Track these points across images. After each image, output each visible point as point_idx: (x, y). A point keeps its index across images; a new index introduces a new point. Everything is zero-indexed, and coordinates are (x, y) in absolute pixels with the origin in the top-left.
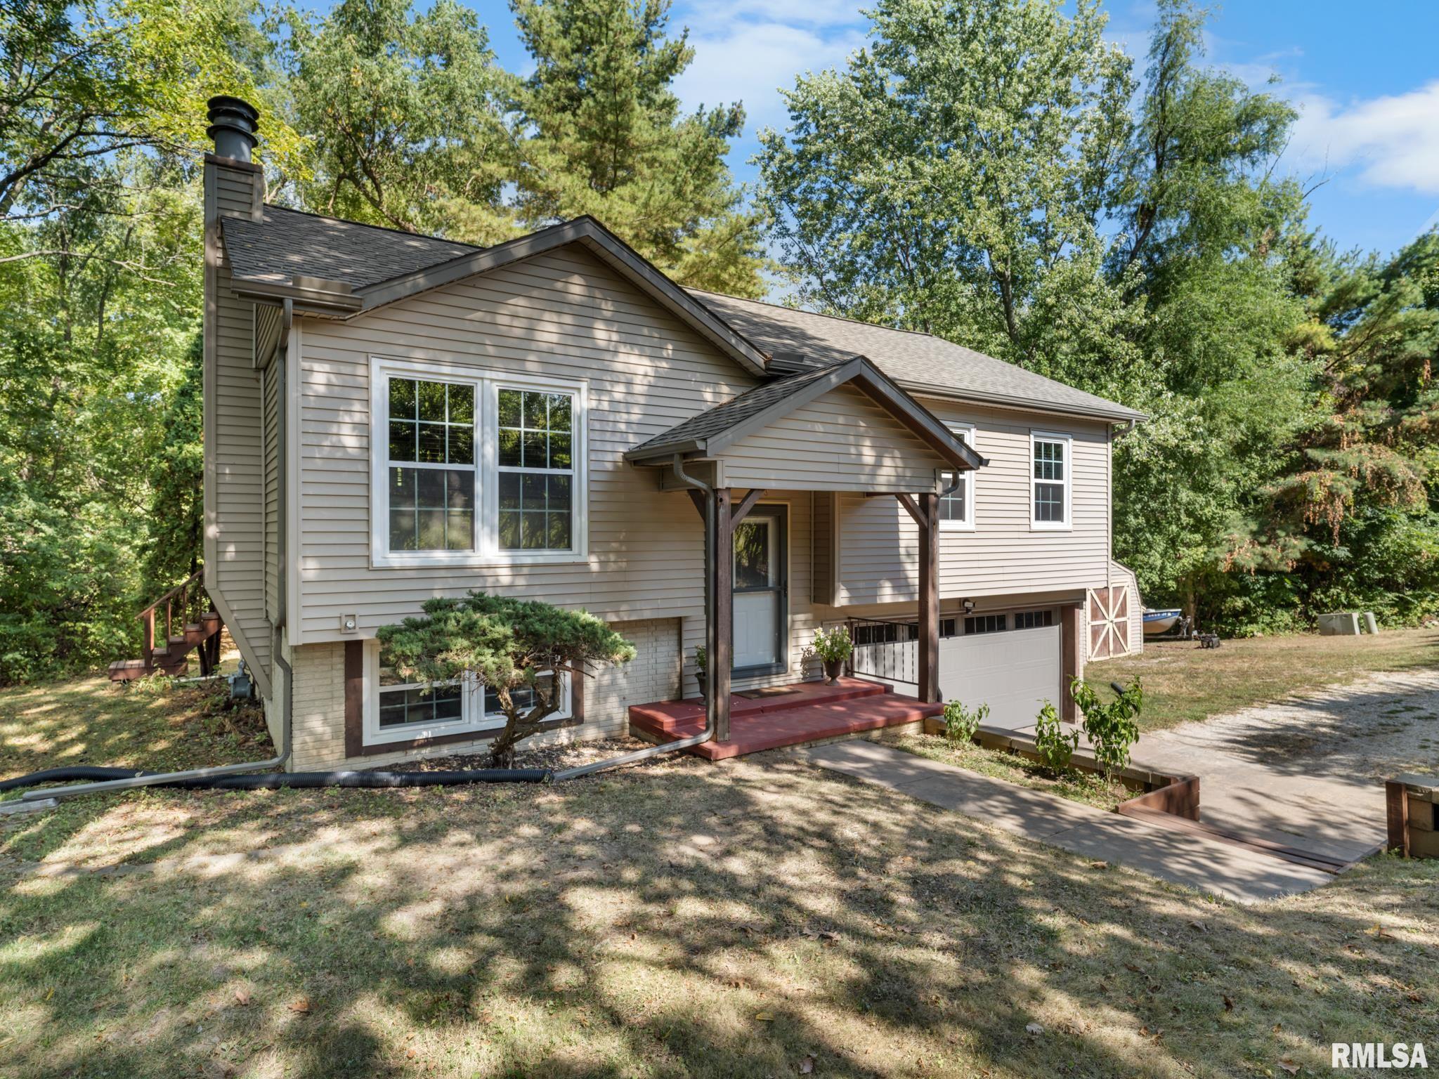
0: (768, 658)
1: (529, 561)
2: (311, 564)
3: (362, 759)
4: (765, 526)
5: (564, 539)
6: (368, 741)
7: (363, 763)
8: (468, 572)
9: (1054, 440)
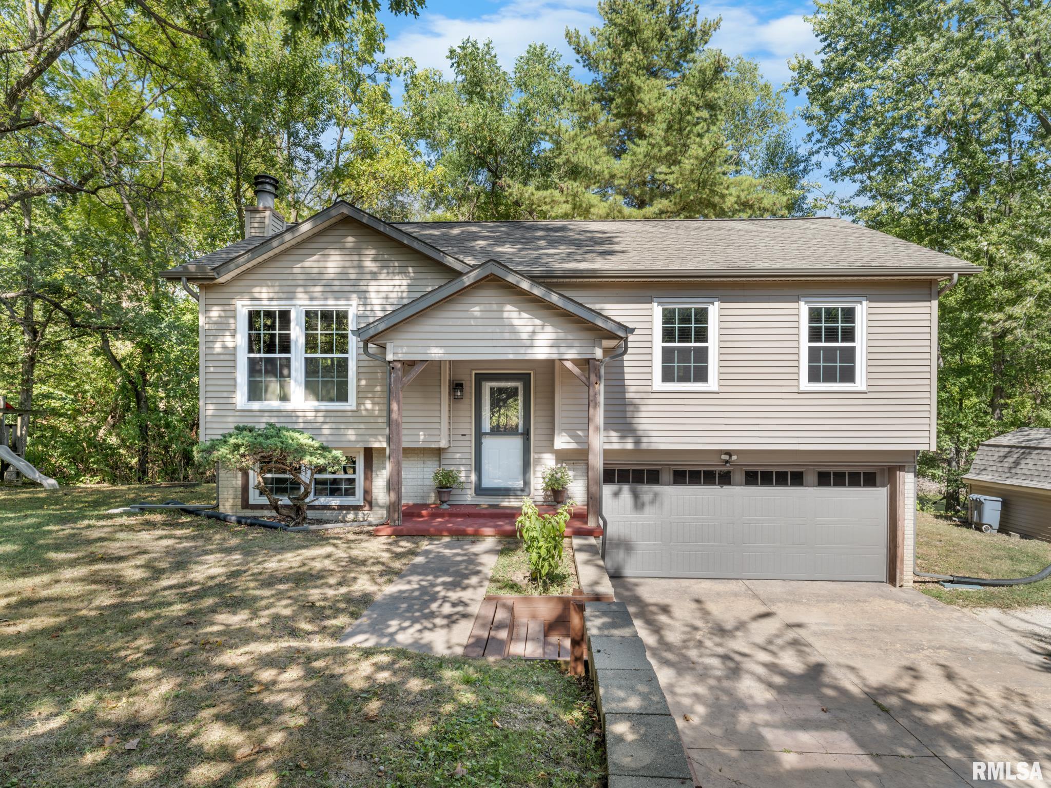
0: (520, 484)
1: (323, 408)
2: (211, 407)
3: (250, 511)
4: (517, 389)
5: (342, 396)
6: (251, 502)
7: (249, 513)
8: (284, 414)
9: (839, 304)
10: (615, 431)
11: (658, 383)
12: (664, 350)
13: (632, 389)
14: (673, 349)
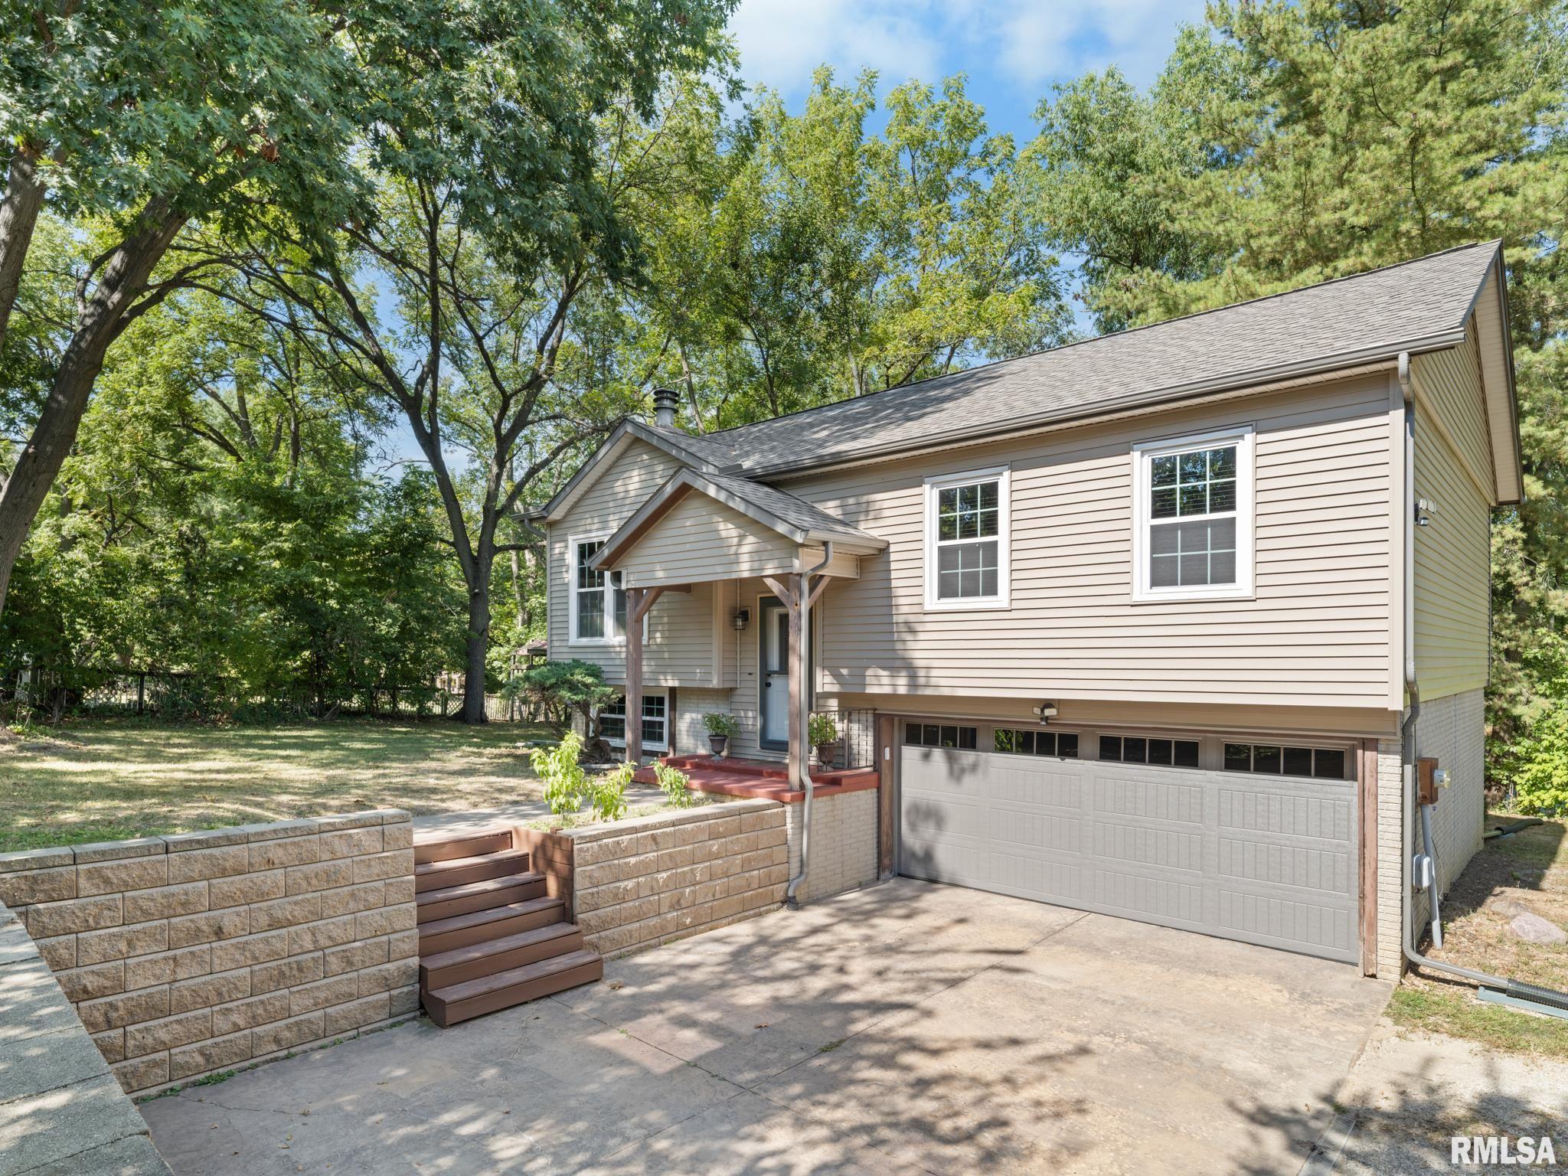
9: (1205, 446)
10: (884, 668)
11: (932, 600)
12: (942, 551)
13: (904, 609)
14: (955, 548)
